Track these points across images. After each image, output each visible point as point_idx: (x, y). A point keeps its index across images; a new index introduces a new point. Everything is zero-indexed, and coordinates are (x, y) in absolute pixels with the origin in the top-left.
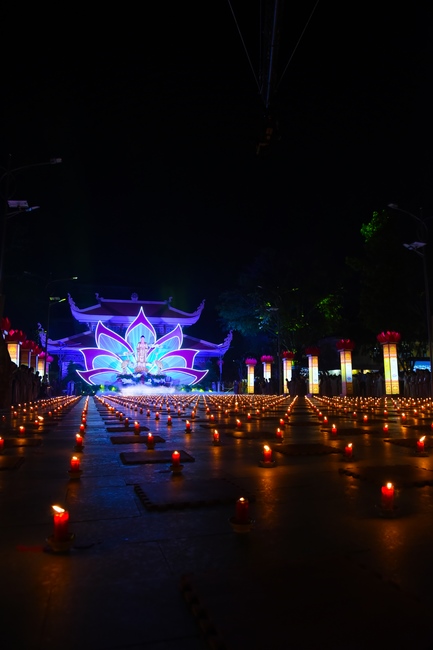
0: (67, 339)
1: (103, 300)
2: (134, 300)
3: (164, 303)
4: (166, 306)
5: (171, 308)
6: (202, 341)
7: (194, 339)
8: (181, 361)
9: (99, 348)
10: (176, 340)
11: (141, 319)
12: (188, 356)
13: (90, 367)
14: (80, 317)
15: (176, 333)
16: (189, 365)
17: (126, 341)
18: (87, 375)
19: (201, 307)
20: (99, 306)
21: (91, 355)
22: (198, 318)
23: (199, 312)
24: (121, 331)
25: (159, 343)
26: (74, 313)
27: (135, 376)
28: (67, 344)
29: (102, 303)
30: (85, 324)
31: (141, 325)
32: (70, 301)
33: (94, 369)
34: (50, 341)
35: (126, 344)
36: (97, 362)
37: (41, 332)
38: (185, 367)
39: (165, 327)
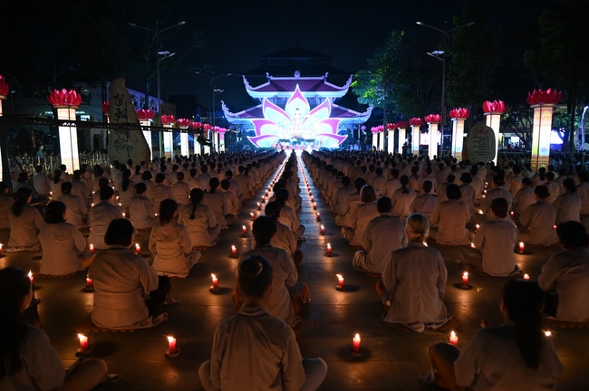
0: (244, 112)
1: (272, 78)
2: (297, 76)
3: (321, 78)
4: (323, 81)
5: (326, 83)
6: (350, 111)
7: (344, 109)
8: (329, 129)
9: (266, 118)
10: (324, 112)
11: (298, 95)
12: (334, 125)
13: (259, 133)
14: (253, 94)
15: (326, 105)
16: (334, 131)
17: (286, 112)
18: (255, 140)
19: (350, 82)
20: (268, 83)
21: (259, 125)
22: (347, 91)
23: (347, 86)
24: (281, 104)
25: (311, 114)
26: (248, 91)
27: (291, 141)
28: (241, 116)
29: (271, 81)
30: (257, 99)
31: (298, 99)
32: (245, 81)
33: (262, 135)
34: (231, 114)
35: (286, 115)
36: (264, 130)
37: (224, 108)
38: (331, 133)
39: (321, 99)
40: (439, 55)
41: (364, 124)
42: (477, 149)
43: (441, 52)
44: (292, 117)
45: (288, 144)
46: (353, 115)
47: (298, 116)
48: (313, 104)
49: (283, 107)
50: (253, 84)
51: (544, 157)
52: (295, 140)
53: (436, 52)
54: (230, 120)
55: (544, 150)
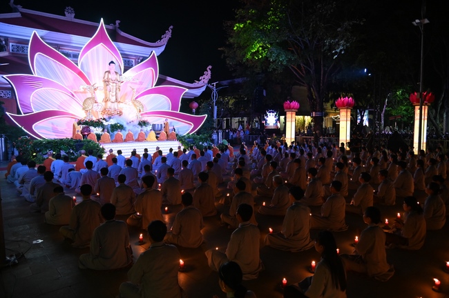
2: (69, 16)
3: (110, 27)
9: (35, 75)
16: (174, 108)
17: (79, 67)
19: (168, 35)
20: (18, 15)
22: (162, 49)
23: (164, 42)
27: (105, 123)
29: (22, 13)
36: (39, 100)
38: (170, 110)
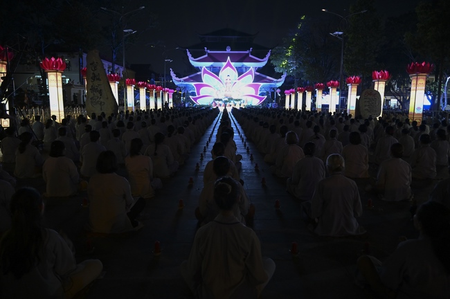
0: (187, 77)
1: (209, 51)
2: (228, 51)
3: (247, 52)
4: (248, 54)
5: (250, 56)
6: (268, 77)
7: (264, 76)
8: (252, 91)
9: (204, 83)
10: (249, 79)
11: (229, 65)
12: (256, 88)
13: (199, 94)
14: (195, 64)
15: (250, 73)
16: (256, 93)
17: (219, 78)
18: (196, 99)
19: (269, 55)
20: (206, 56)
21: (199, 87)
22: (266, 62)
23: (267, 58)
24: (216, 71)
25: (239, 79)
26: (191, 61)
28: (185, 81)
29: (209, 54)
30: (198, 68)
31: (228, 68)
32: (189, 54)
33: (201, 95)
34: (178, 79)
35: (220, 80)
36: (203, 91)
37: (172, 74)
38: (254, 94)
39: (247, 68)
40: (339, 35)
41: (279, 88)
42: (367, 107)
43: (340, 33)
44: (224, 81)
45: (220, 102)
46: (271, 81)
47: (228, 81)
48: (240, 72)
49: (218, 74)
50: (195, 56)
51: (418, 114)
52: (227, 99)
53: (337, 33)
54: (176, 83)
55: (419, 108)
